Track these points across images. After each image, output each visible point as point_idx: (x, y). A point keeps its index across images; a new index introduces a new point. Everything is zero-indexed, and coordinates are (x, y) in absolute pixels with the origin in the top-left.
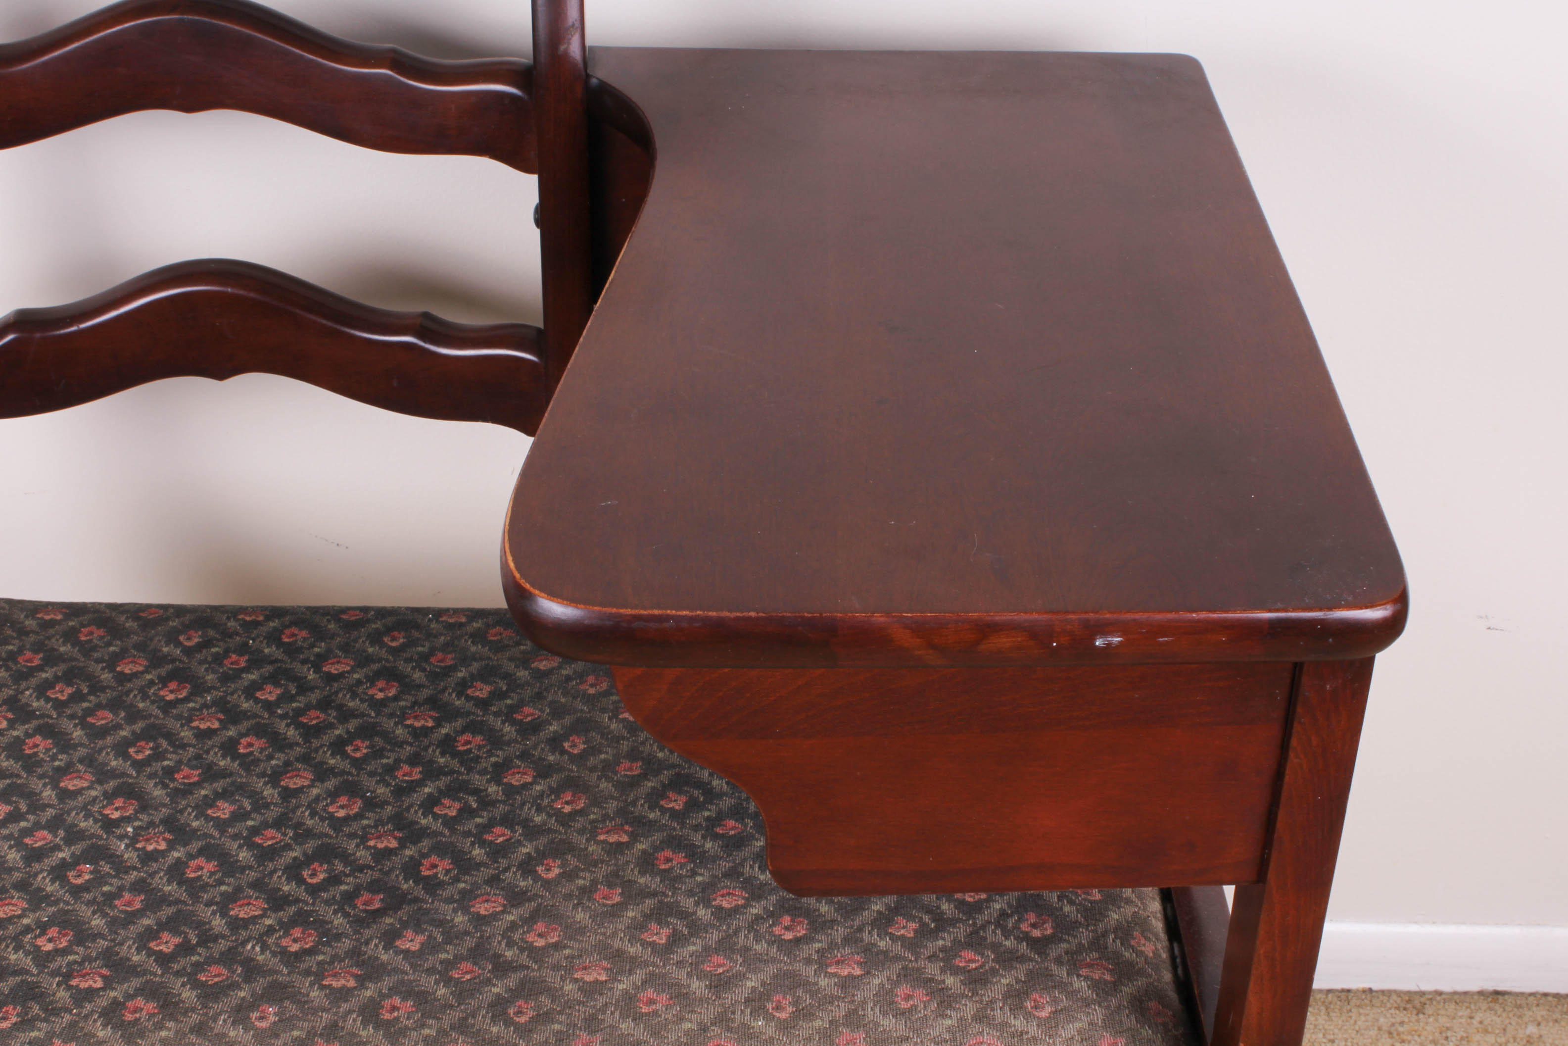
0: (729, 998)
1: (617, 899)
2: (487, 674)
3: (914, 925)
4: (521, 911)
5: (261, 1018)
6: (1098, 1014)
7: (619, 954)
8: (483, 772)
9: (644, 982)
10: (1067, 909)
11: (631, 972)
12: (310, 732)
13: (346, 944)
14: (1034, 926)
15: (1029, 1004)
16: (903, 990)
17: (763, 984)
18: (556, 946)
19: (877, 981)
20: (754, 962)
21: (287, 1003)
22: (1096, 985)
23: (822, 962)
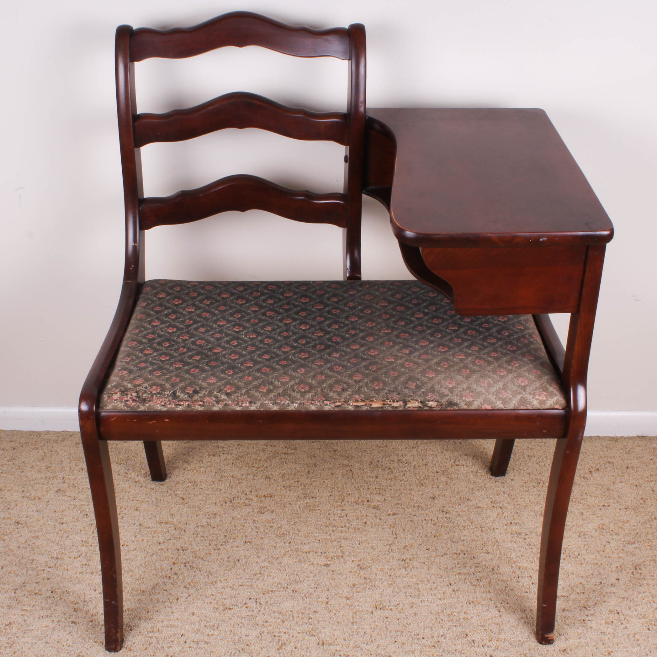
0: (430, 363)
1: (392, 344)
2: (335, 295)
3: (478, 348)
4: (365, 348)
5: (301, 371)
6: (531, 366)
7: (396, 356)
8: (343, 318)
9: (405, 361)
10: (519, 344)
11: (401, 359)
12: (287, 310)
13: (318, 356)
14: (511, 347)
15: (512, 364)
16: (477, 361)
17: (439, 360)
18: (378, 355)
19: (470, 359)
20: (434, 356)
21: (307, 368)
22: (530, 360)
23: (454, 355)
